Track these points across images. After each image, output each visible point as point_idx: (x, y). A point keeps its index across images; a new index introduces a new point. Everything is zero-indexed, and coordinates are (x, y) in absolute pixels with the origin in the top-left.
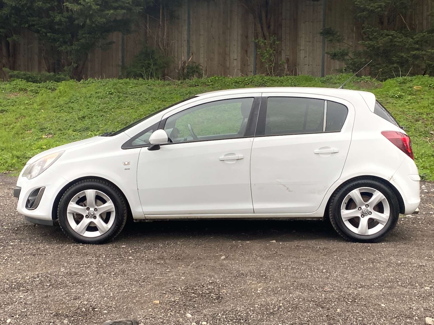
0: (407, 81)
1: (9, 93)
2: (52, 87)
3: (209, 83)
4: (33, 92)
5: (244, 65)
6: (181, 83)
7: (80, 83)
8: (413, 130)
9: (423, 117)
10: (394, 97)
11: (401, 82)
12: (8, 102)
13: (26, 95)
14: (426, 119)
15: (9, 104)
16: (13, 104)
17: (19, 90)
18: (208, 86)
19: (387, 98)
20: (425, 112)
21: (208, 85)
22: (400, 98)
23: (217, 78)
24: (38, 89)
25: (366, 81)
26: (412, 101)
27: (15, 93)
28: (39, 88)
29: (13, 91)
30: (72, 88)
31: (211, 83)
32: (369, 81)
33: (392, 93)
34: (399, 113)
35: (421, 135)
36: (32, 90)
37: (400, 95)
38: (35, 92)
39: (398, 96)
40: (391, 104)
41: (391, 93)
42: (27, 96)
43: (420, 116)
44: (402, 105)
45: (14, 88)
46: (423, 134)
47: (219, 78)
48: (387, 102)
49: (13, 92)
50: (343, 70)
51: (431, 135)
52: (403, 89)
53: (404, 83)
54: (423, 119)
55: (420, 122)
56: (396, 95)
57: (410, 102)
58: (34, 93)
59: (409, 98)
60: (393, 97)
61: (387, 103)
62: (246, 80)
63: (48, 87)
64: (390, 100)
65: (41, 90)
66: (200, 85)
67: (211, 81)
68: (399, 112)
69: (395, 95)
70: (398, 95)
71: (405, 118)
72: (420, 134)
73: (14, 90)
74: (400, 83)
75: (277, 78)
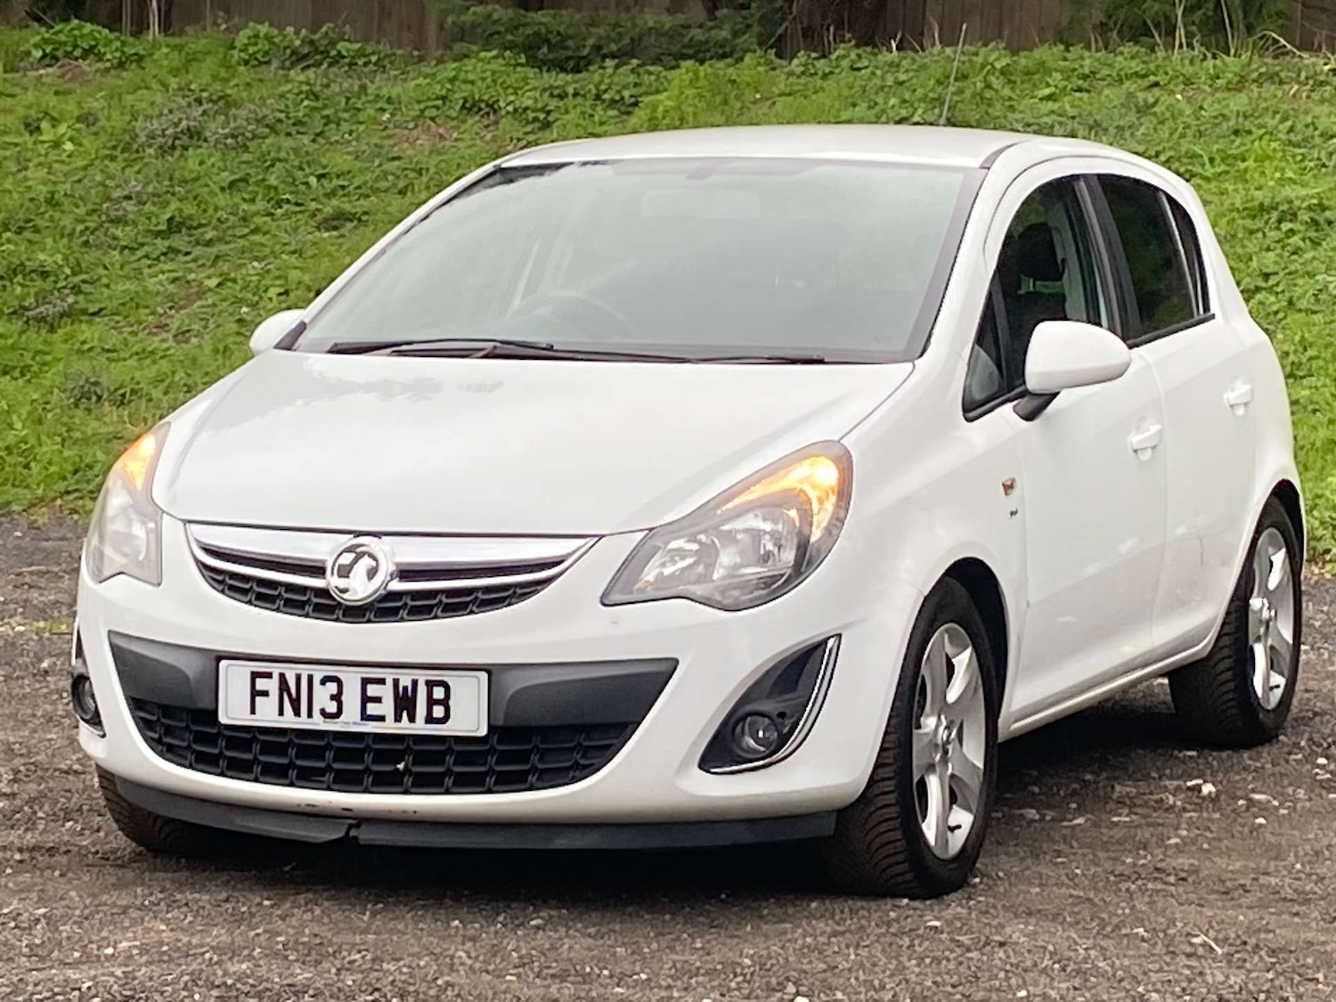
1: (411, 125)
2: (626, 94)
4: (528, 123)
7: (791, 74)
12: (385, 174)
13: (489, 136)
15: (383, 184)
16: (401, 184)
17: (463, 107)
24: (552, 104)
27: (438, 126)
28: (562, 97)
29: (434, 112)
30: (725, 102)
36: (526, 109)
38: (536, 119)
42: (494, 139)
45: (444, 98)
49: (433, 119)
58: (529, 128)
63: (606, 96)
65: (567, 112)
73: (437, 108)
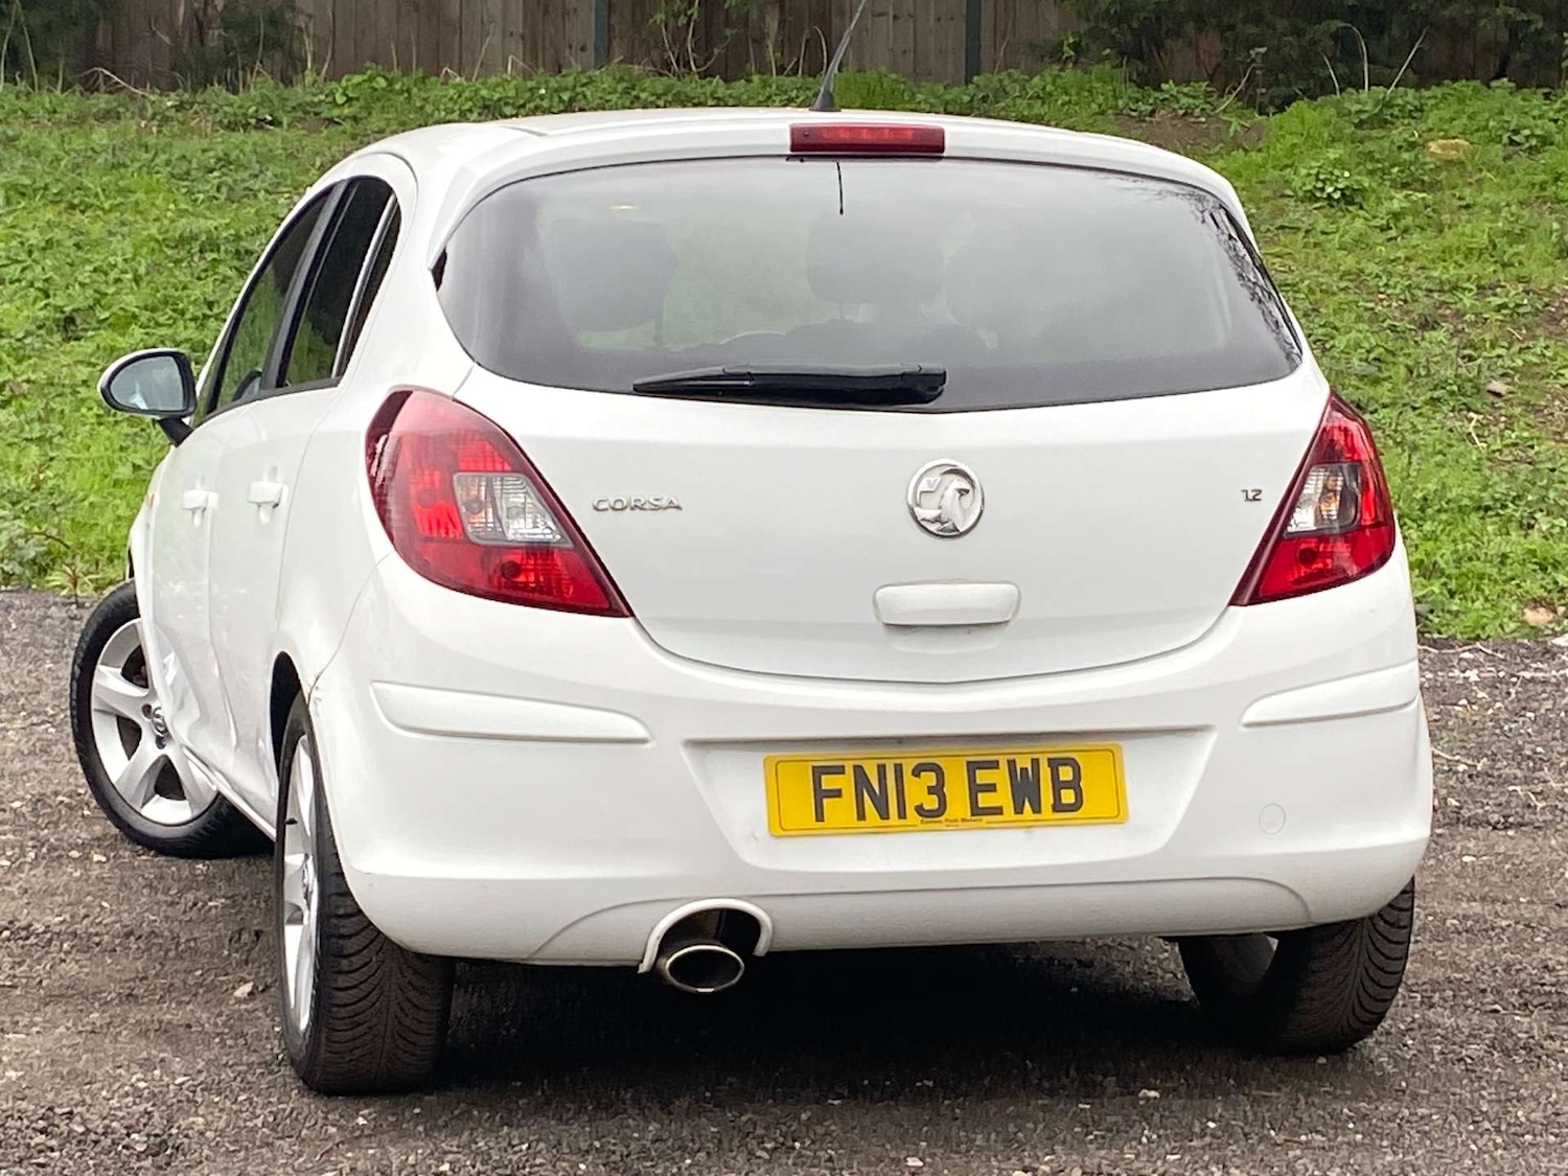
0: (1396, 111)
3: (336, 112)
5: (546, 12)
6: (179, 108)
8: (1403, 370)
9: (1459, 306)
10: (1317, 199)
11: (1364, 116)
14: (1469, 317)
18: (333, 129)
19: (1286, 201)
20: (1469, 279)
21: (331, 121)
22: (1352, 203)
23: (382, 83)
25: (1181, 112)
26: (1408, 220)
31: (346, 111)
32: (1197, 111)
33: (1309, 175)
34: (1334, 282)
35: (1439, 399)
37: (1347, 187)
39: (1337, 196)
40: (1301, 234)
41: (1302, 179)
43: (1446, 298)
44: (1360, 243)
46: (1452, 393)
47: (390, 82)
48: (1279, 222)
50: (1066, 48)
51: (1492, 398)
52: (1370, 156)
53: (1380, 121)
54: (1459, 315)
55: (1439, 335)
56: (1330, 190)
57: (1403, 223)
59: (1396, 205)
60: (1311, 197)
61: (1282, 227)
62: (542, 98)
64: (1296, 214)
66: (285, 121)
67: (349, 100)
68: (1335, 277)
69: (1322, 190)
70: (1340, 186)
71: (1366, 309)
72: (1436, 394)
74: (1360, 125)
75: (709, 89)
